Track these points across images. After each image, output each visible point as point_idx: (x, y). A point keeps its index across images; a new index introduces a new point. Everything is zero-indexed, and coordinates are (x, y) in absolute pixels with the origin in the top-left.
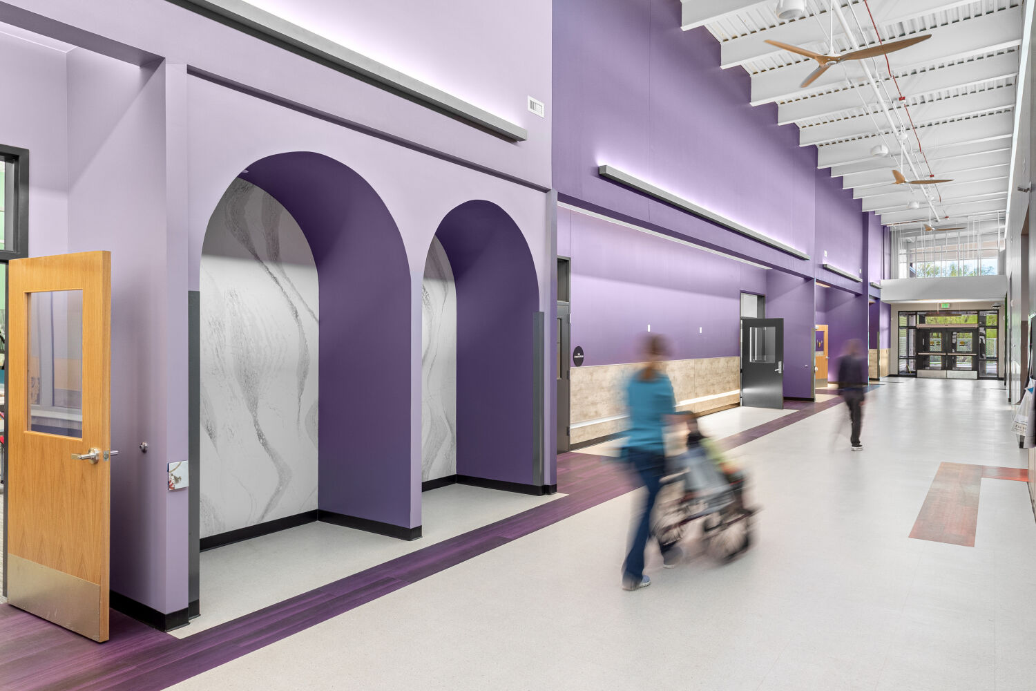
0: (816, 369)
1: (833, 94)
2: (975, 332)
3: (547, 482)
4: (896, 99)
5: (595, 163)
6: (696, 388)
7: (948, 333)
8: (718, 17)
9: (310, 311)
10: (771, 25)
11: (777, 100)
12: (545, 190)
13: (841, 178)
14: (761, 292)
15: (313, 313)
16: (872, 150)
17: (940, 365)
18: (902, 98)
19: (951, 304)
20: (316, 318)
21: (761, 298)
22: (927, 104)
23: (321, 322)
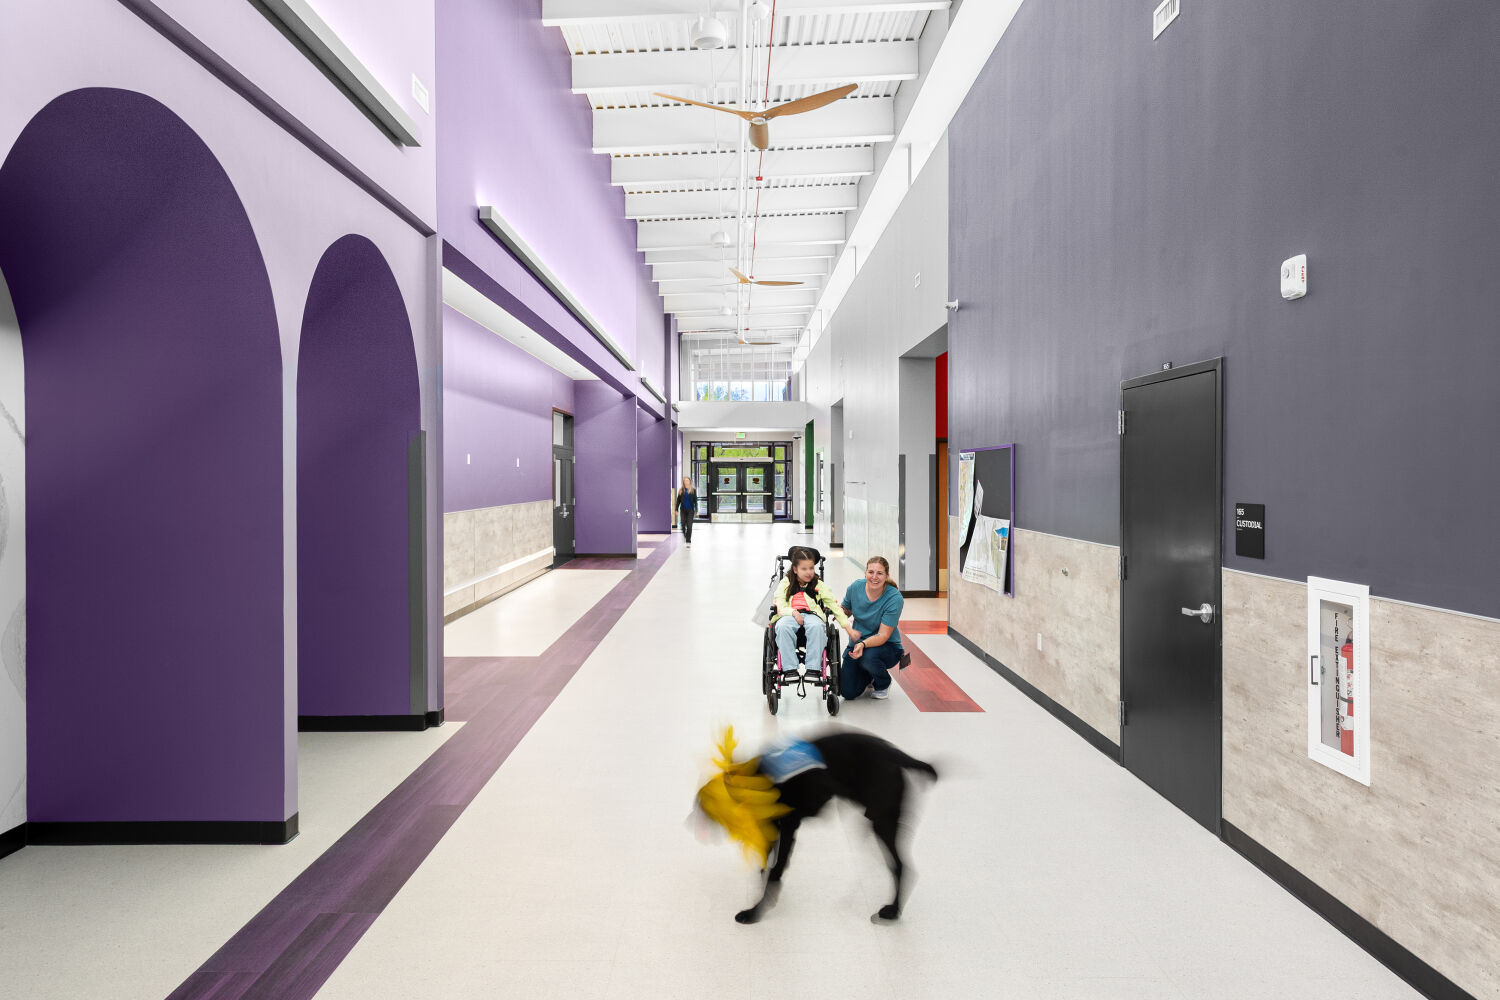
0: (639, 514)
1: (680, 156)
2: (769, 469)
3: (432, 707)
4: (752, 178)
5: (474, 200)
6: (514, 545)
7: (741, 467)
8: (621, 18)
9: (8, 417)
10: (654, 48)
11: (612, 151)
12: (427, 232)
13: (651, 267)
14: (568, 408)
15: (13, 421)
16: (713, 236)
17: (735, 508)
18: (759, 178)
19: (746, 434)
20: (19, 434)
21: (568, 419)
22: (772, 189)
23: (29, 441)
